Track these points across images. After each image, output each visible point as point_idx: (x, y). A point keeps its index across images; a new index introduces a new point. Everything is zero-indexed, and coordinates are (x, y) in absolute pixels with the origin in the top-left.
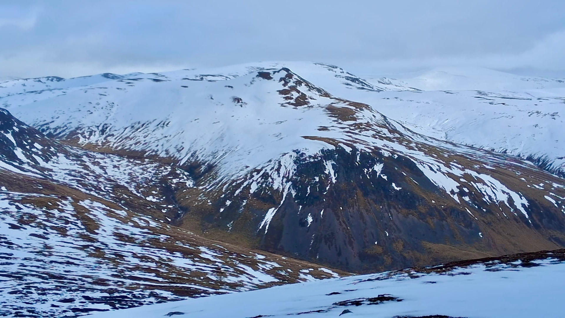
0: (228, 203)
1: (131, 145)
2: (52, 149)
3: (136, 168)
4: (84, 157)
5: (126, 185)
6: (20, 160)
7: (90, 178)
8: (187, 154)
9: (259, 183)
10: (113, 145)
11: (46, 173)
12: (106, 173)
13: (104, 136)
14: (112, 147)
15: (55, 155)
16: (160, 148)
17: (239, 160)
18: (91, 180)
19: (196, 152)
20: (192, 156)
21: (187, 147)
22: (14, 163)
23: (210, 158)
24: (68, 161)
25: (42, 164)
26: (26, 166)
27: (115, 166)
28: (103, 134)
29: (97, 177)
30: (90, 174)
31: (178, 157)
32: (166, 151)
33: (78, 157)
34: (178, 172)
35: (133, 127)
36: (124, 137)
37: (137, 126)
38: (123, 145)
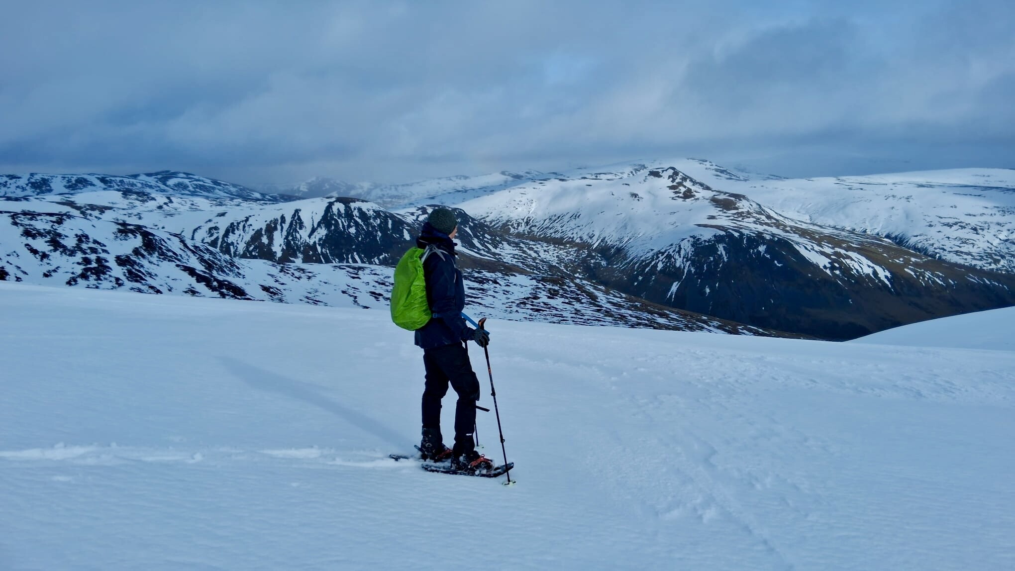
0: (640, 278)
1: (551, 234)
2: (498, 239)
3: (561, 252)
4: (521, 244)
5: (557, 265)
6: (477, 247)
7: (529, 260)
8: (597, 241)
9: (664, 262)
10: (537, 233)
11: (497, 257)
12: (539, 256)
13: (529, 227)
14: (536, 235)
15: (501, 243)
16: (575, 235)
17: (643, 244)
18: (530, 261)
19: (605, 238)
20: (602, 241)
21: (597, 234)
22: (474, 250)
23: (618, 243)
24: (511, 248)
25: (493, 250)
26: (482, 252)
27: (545, 251)
28: (527, 225)
29: (534, 259)
30: (529, 257)
31: (591, 241)
32: (580, 237)
33: (517, 245)
34: (594, 254)
35: (550, 219)
36: (545, 227)
37: (554, 218)
38: (545, 234)
